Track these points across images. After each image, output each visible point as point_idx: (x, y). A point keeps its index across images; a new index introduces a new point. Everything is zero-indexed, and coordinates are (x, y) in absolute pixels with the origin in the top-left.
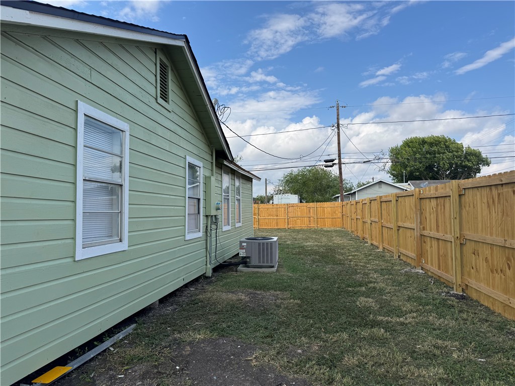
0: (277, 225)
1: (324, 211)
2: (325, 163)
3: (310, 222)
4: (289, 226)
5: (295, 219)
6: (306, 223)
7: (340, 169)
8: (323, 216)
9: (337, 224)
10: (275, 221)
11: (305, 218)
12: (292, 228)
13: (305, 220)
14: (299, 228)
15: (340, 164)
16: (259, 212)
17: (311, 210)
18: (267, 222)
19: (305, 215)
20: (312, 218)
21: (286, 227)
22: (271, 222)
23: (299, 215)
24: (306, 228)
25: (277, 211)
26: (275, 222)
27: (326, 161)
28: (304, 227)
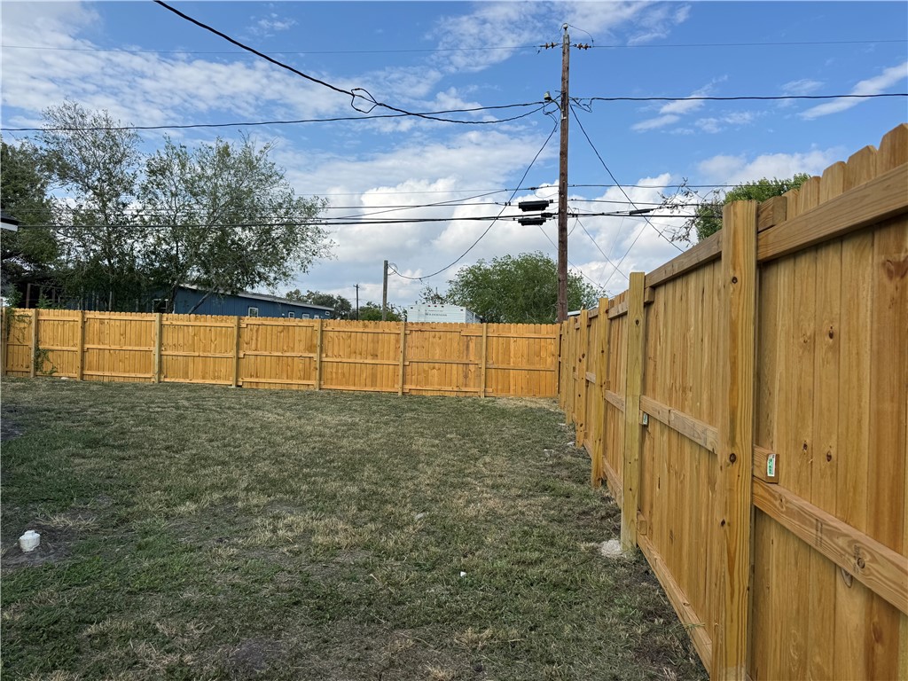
0: (374, 383)
1: (507, 349)
2: (520, 212)
3: (466, 377)
4: (407, 387)
5: (426, 366)
6: (454, 380)
7: (563, 229)
8: (503, 362)
9: (543, 388)
10: (369, 371)
11: (455, 366)
12: (414, 393)
13: (454, 372)
14: (435, 394)
15: (563, 215)
16: (325, 342)
17: (472, 345)
18: (346, 370)
19: (455, 358)
20: (472, 368)
21: (398, 388)
22: (357, 372)
23: (437, 357)
24: (454, 395)
25: (376, 342)
26: (366, 373)
27: (524, 207)
28: (450, 390)
